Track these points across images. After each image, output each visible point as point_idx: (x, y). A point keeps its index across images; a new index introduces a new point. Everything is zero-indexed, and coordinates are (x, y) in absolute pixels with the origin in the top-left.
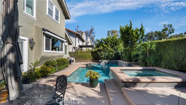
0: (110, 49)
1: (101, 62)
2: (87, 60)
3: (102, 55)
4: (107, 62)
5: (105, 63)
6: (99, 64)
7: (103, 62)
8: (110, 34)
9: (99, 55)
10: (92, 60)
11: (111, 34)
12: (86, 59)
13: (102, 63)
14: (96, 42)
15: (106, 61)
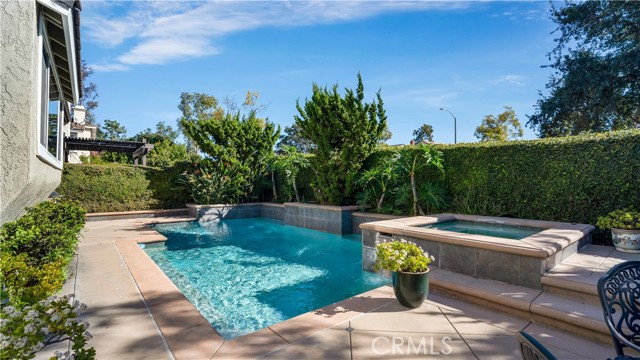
0: (234, 161)
1: (201, 214)
2: (129, 209)
3: (205, 185)
4: (225, 212)
5: (220, 216)
6: (196, 221)
7: (210, 211)
8: (191, 106)
9: (190, 185)
10: (152, 207)
11: (196, 106)
12: (122, 202)
13: (205, 217)
14: (105, 131)
15: (224, 209)
